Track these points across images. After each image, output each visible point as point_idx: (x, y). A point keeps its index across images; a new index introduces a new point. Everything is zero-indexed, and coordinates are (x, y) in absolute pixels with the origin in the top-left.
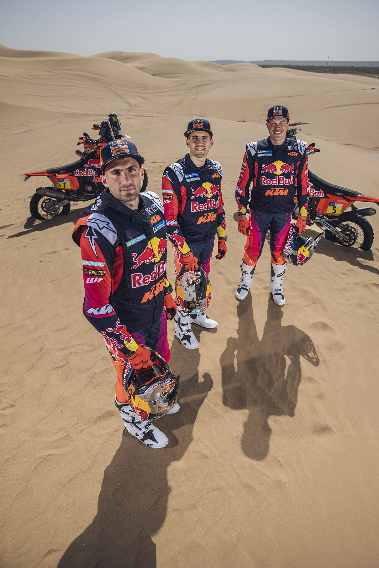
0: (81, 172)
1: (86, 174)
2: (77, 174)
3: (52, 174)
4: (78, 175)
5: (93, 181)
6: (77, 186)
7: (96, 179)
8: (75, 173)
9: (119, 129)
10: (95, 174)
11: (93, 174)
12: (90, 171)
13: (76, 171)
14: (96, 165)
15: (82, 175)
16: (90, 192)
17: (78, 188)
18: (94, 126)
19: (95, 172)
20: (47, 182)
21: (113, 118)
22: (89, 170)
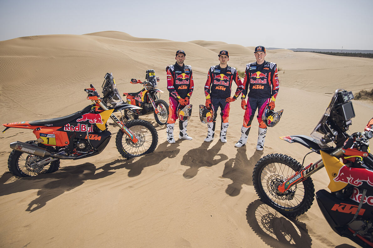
0: (73, 127)
1: (78, 130)
2: (67, 129)
3: (36, 126)
4: (69, 129)
5: (86, 138)
6: (66, 143)
7: (89, 135)
8: (65, 127)
9: (154, 84)
10: (89, 130)
11: (86, 131)
12: (84, 127)
13: (67, 125)
14: (91, 120)
15: (74, 131)
16: (84, 150)
17: (68, 144)
18: (132, 80)
19: (89, 128)
20: (29, 136)
21: (150, 74)
22: (82, 126)
